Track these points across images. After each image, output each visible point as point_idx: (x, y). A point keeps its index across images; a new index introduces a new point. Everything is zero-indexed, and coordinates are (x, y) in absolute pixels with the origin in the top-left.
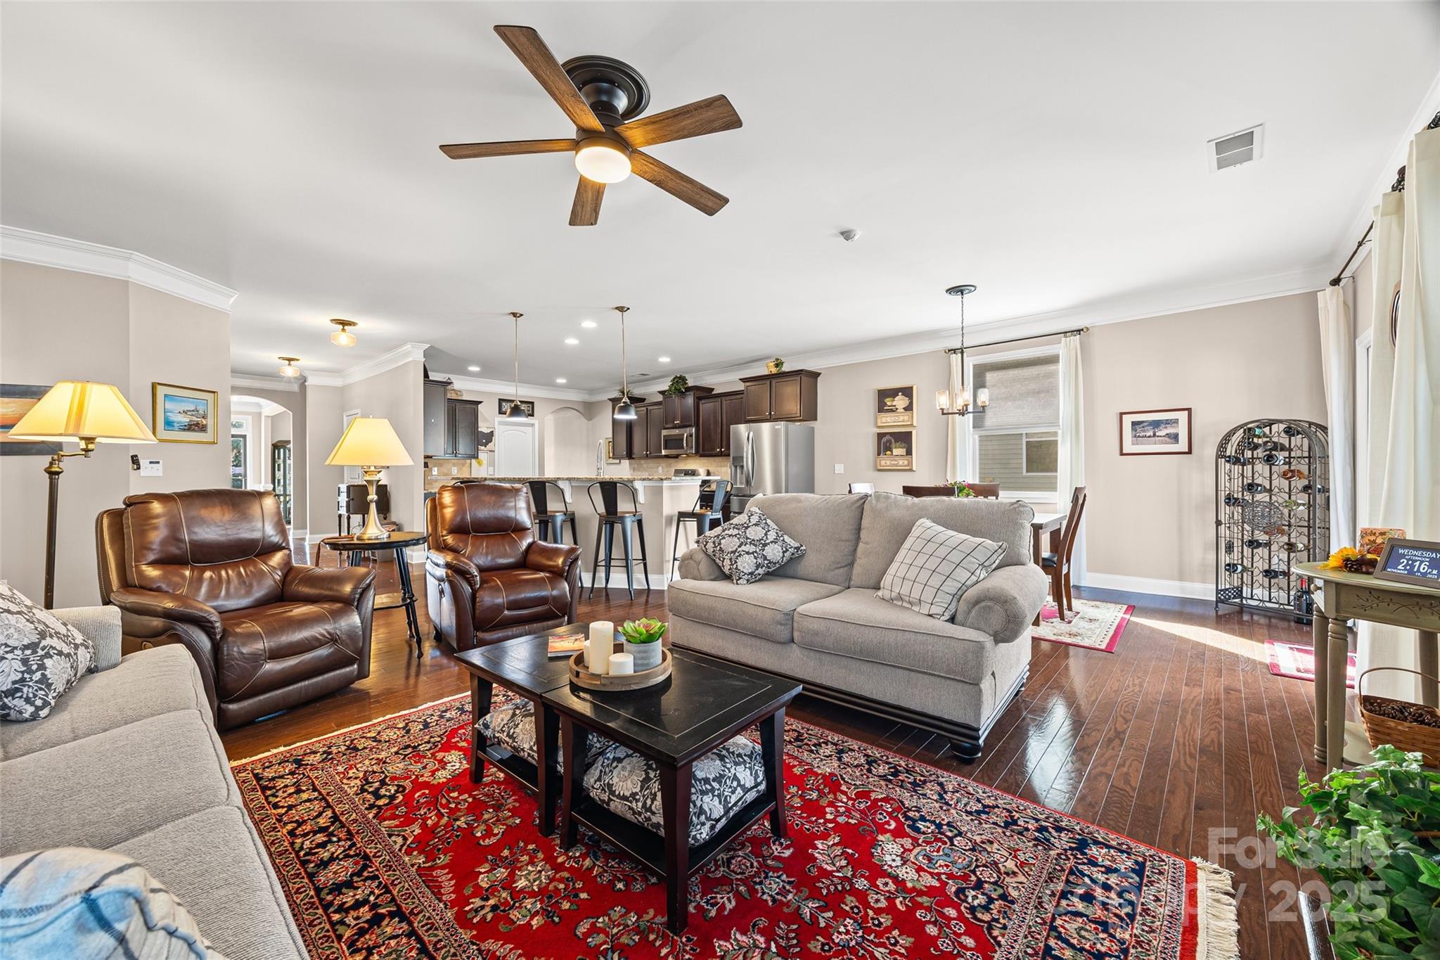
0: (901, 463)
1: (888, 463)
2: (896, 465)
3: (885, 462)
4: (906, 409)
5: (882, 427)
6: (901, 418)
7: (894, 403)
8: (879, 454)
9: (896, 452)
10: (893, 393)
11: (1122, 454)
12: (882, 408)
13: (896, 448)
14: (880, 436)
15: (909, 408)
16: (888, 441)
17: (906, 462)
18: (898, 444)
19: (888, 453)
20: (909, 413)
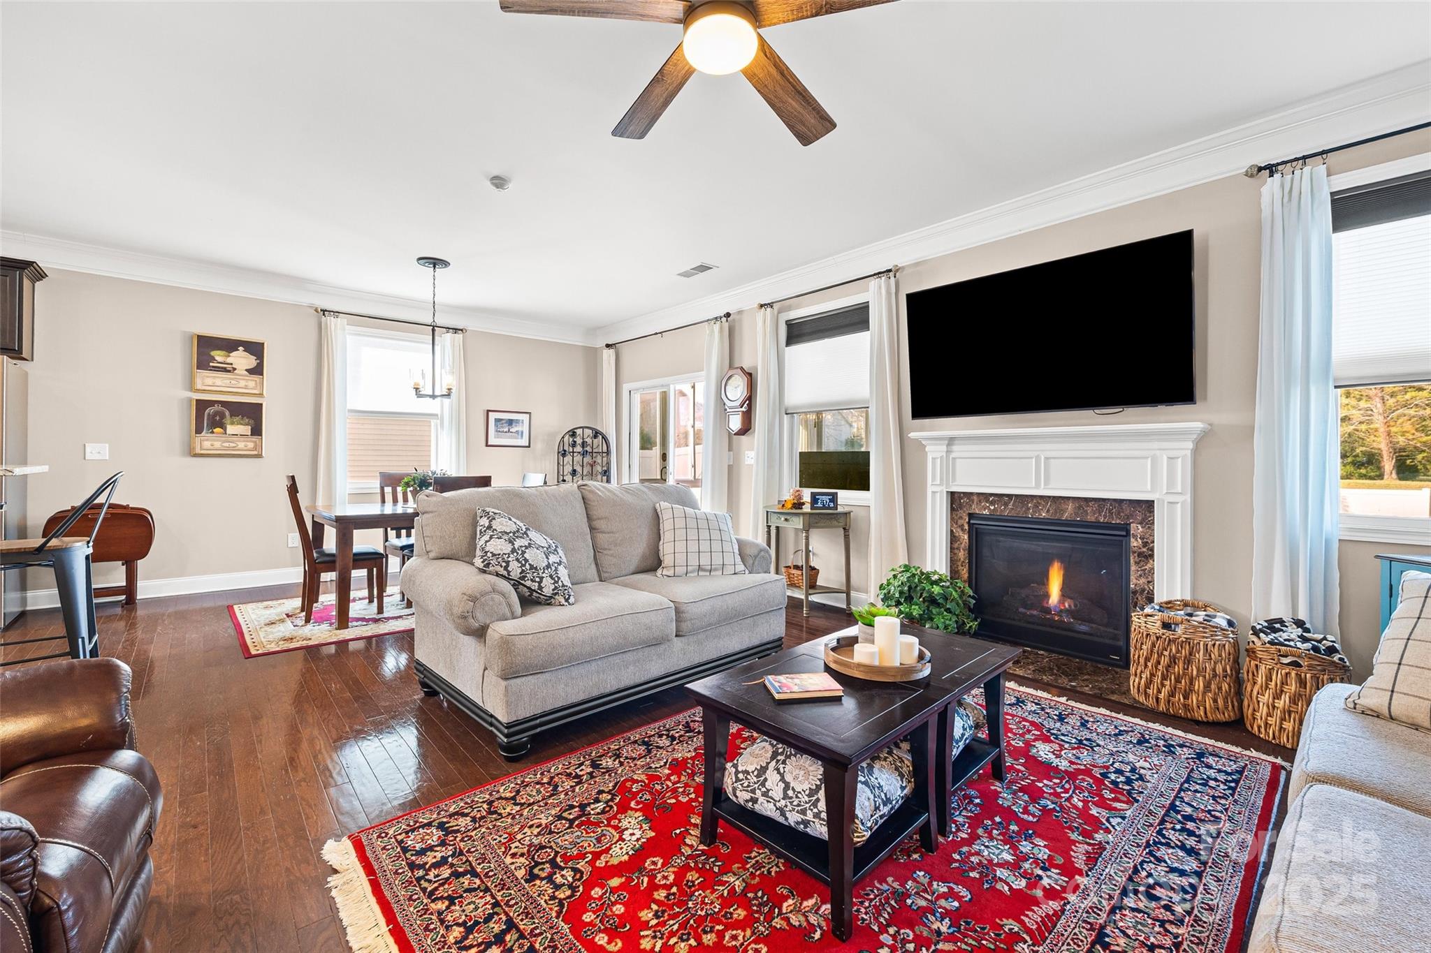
0: (241, 445)
1: (217, 444)
2: (234, 449)
3: (210, 441)
4: (251, 371)
5: (204, 391)
6: (243, 383)
7: (229, 360)
8: (199, 430)
9: (231, 429)
10: (230, 345)
11: (487, 445)
12: (204, 363)
13: (232, 423)
14: (202, 405)
15: (257, 371)
16: (216, 413)
17: (251, 445)
18: (236, 419)
19: (218, 430)
20: (257, 378)
